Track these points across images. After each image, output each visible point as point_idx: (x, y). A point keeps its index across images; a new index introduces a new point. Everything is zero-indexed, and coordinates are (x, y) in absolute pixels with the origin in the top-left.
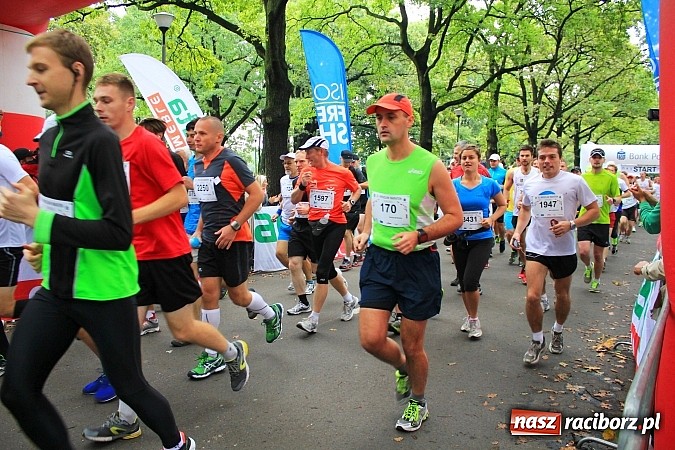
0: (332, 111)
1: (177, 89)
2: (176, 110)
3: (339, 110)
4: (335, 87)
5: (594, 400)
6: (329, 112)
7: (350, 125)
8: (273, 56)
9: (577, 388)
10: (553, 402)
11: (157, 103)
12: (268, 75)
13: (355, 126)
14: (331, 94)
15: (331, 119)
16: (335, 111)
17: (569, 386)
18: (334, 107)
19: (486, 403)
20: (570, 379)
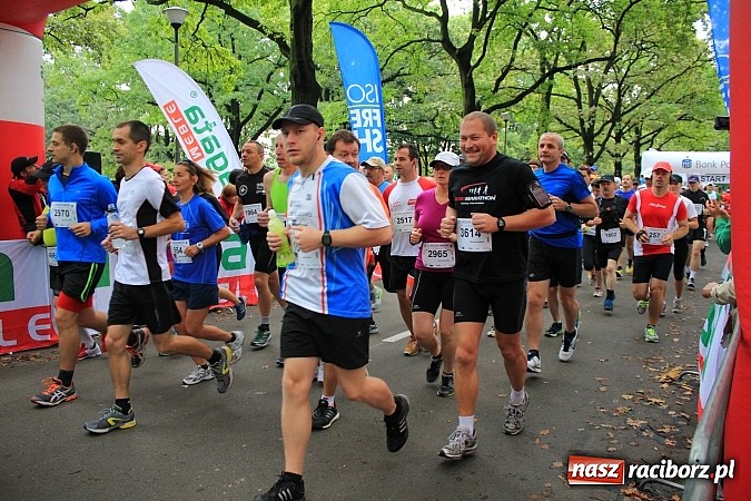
0: (367, 115)
1: (194, 95)
2: (193, 118)
3: (374, 114)
4: (369, 88)
5: (657, 436)
6: (364, 117)
7: (385, 131)
8: (299, 55)
9: (639, 423)
10: (612, 439)
11: (172, 111)
12: (294, 76)
13: (391, 132)
14: (365, 96)
15: (365, 125)
16: (370, 114)
17: (630, 421)
18: (369, 111)
19: (538, 441)
20: (631, 413)
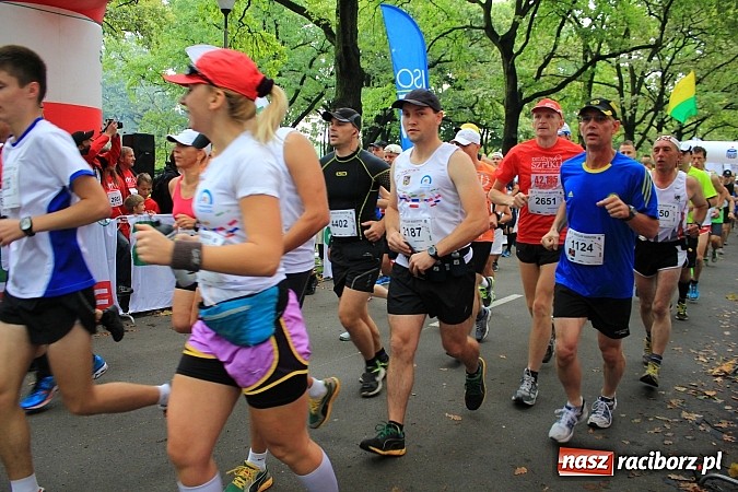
4: (417, 74)
5: (714, 431)
8: (344, 41)
9: (694, 417)
12: (339, 61)
17: (684, 414)
20: (686, 406)
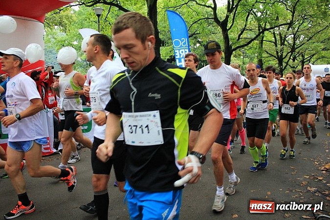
0: (182, 52)
3: (186, 52)
4: (183, 40)
5: (322, 196)
6: (181, 53)
9: (313, 189)
10: (302, 196)
14: (181, 44)
15: (181, 57)
16: (184, 52)
17: (309, 188)
18: (183, 50)
19: (267, 197)
20: (309, 184)
